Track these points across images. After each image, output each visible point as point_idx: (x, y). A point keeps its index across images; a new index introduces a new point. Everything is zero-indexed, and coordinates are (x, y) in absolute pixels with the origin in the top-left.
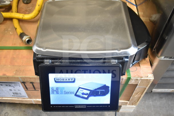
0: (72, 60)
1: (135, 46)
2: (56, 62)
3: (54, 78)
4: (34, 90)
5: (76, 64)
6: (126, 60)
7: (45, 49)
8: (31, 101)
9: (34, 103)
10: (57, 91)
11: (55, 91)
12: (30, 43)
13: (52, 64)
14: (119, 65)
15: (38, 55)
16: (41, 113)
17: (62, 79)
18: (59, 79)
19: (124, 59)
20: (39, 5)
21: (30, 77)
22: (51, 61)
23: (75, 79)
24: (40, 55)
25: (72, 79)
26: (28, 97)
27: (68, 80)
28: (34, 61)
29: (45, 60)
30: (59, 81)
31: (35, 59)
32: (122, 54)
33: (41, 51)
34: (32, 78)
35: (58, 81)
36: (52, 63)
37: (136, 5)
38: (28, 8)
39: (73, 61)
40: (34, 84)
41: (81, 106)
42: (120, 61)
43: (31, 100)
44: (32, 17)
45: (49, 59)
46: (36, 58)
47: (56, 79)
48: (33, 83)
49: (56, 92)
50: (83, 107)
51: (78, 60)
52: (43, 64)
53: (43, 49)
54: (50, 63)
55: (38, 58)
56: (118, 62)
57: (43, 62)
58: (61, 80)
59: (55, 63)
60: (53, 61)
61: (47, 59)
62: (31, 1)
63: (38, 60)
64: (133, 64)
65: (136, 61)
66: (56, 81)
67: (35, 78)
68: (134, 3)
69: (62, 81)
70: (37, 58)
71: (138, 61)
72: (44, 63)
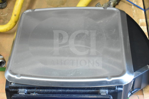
1: (131, 72)
2: (33, 93)
5: (56, 95)
6: (120, 89)
7: (20, 77)
12: (2, 65)
13: (28, 95)
14: (110, 96)
15: (11, 83)
19: (117, 88)
20: (15, 15)
22: (26, 90)
24: (13, 83)
28: (7, 90)
29: (20, 90)
31: (8, 88)
33: (14, 78)
36: (28, 93)
37: (145, 9)
38: (2, 14)
39: (54, 90)
42: (112, 91)
44: (7, 29)
45: (24, 88)
51: (59, 89)
52: (17, 95)
53: (17, 76)
54: (25, 93)
55: (11, 87)
56: (108, 92)
57: (17, 92)
59: (31, 94)
60: (29, 90)
61: (22, 88)
62: (7, 5)
63: (11, 89)
64: (132, 92)
65: (136, 89)
68: (142, 7)
71: (138, 88)
72: (19, 93)
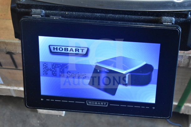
0: (84, 12)
3: (49, 46)
4: (14, 67)
8: (9, 90)
9: (14, 95)
10: (53, 71)
11: (51, 70)
13: (46, 18)
14: (177, 28)
16: (27, 116)
17: (64, 48)
18: (58, 47)
19: (189, 16)
21: (7, 41)
22: (44, 12)
23: (88, 50)
25: (82, 50)
26: (2, 83)
27: (76, 51)
28: (13, 10)
29: (34, 10)
30: (58, 51)
31: (15, 7)
32: (185, 7)
34: (10, 44)
35: (55, 51)
36: (47, 15)
39: (88, 14)
40: (14, 56)
41: (99, 103)
42: (182, 19)
43: (9, 88)
45: (41, 8)
46: (15, 5)
47: (52, 48)
48: (13, 53)
49: (51, 72)
50: (101, 105)
51: (96, 13)
52: (29, 17)
54: (41, 16)
55: (20, 4)
56: (175, 22)
57: (29, 14)
58: (61, 49)
59: (51, 17)
60: (48, 11)
61: (36, 7)
63: (19, 8)
66: (53, 50)
67: (15, 44)
69: (63, 51)
70: (18, 4)
72: (32, 15)
